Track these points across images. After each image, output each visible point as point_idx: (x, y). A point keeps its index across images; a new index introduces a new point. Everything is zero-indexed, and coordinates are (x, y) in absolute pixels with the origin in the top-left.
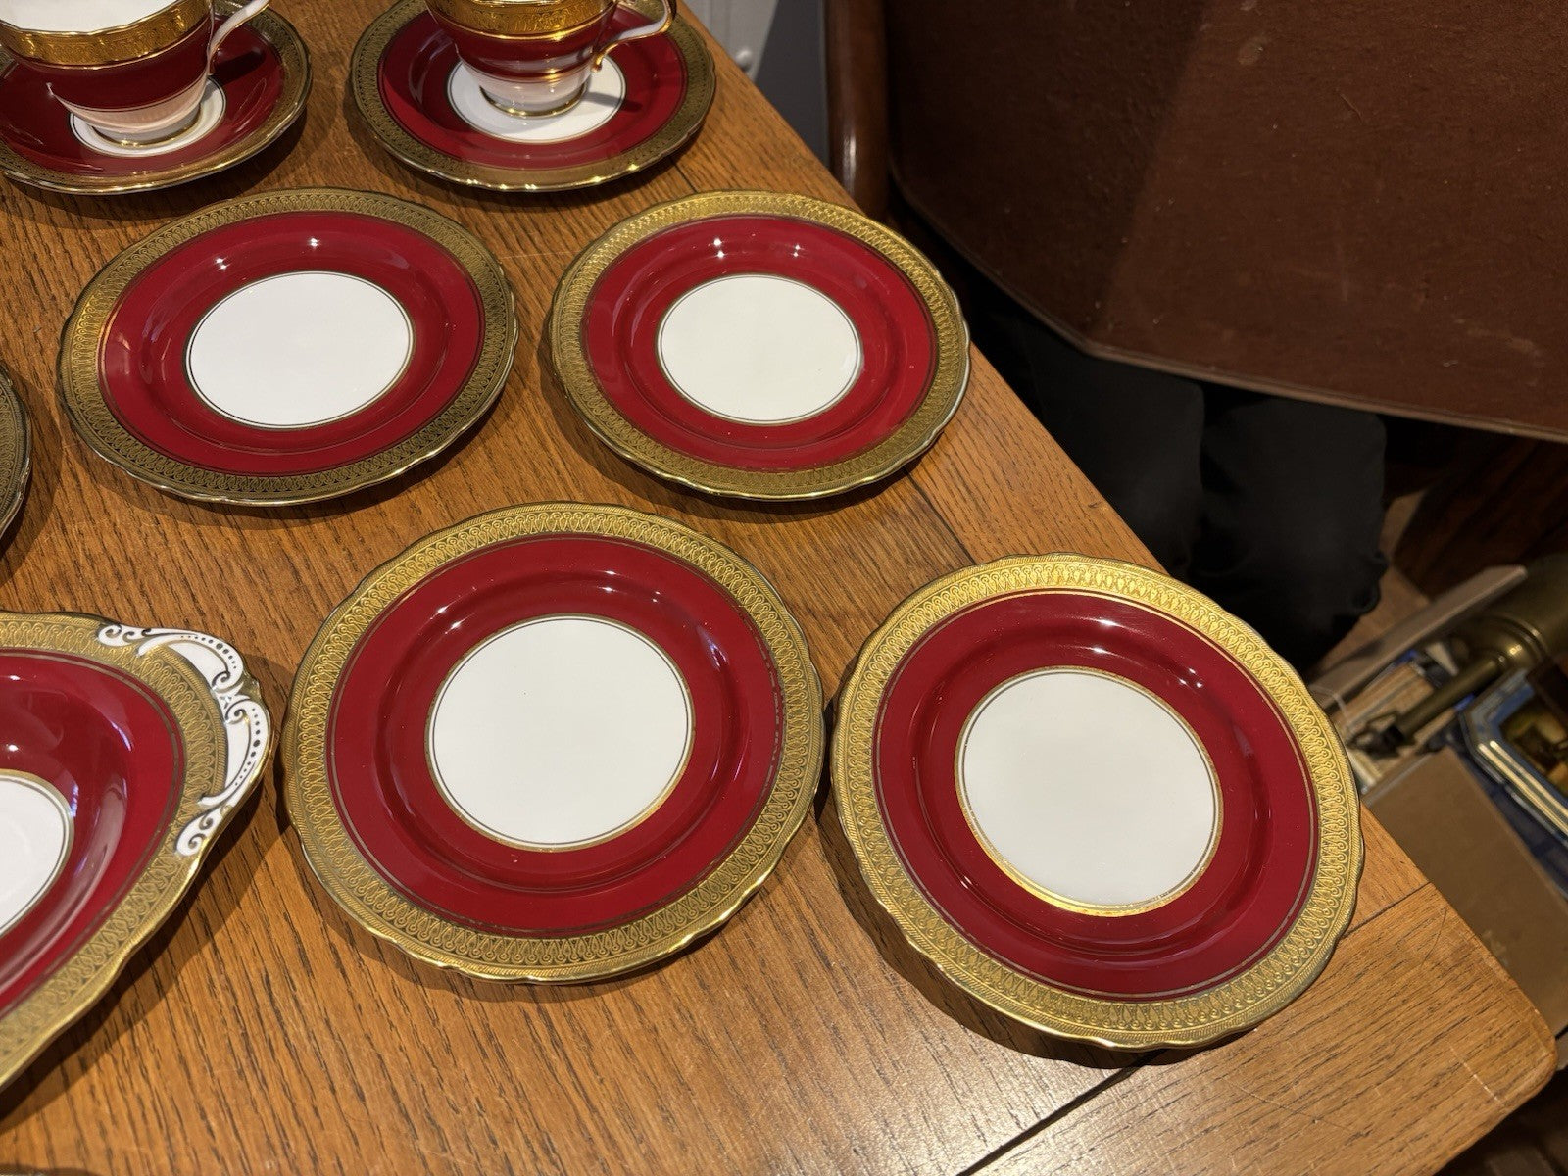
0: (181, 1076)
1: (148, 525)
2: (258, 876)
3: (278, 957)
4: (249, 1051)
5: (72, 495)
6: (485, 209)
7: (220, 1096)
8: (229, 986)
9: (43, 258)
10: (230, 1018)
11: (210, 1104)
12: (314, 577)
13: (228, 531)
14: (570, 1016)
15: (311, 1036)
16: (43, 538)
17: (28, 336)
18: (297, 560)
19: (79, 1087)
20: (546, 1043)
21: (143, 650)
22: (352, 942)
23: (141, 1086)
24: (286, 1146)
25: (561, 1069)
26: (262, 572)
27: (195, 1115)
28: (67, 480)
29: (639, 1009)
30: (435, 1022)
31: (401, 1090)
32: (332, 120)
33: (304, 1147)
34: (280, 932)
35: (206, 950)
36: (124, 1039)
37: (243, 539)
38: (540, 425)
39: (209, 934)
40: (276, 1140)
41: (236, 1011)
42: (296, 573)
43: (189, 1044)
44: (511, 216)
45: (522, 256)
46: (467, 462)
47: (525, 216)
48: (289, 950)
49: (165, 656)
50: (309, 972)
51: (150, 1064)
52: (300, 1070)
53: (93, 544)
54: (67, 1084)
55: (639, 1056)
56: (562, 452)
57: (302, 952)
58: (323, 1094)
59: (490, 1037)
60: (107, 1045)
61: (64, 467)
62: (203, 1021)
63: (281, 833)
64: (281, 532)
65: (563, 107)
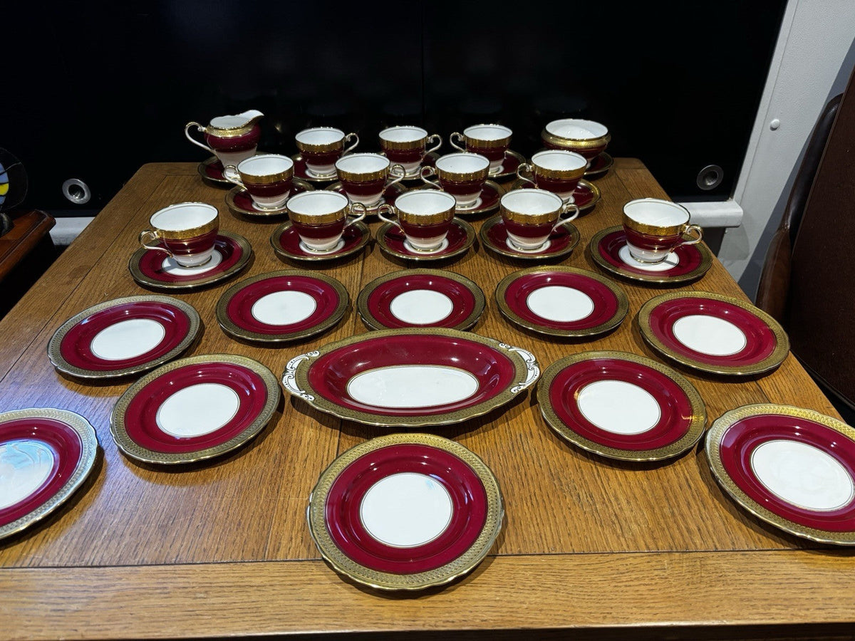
0: (494, 446)
1: (508, 333)
2: (523, 414)
3: (524, 432)
4: (513, 448)
5: (490, 323)
6: (624, 284)
7: (504, 454)
8: (510, 433)
9: (492, 271)
10: (509, 439)
11: (501, 454)
12: (551, 356)
13: (529, 340)
14: (604, 472)
15: (530, 450)
16: (481, 329)
17: (485, 287)
18: (547, 351)
19: (469, 439)
20: (596, 474)
21: (510, 350)
22: (545, 435)
23: (484, 444)
24: (519, 470)
25: (599, 482)
26: (537, 351)
27: (497, 456)
28: (489, 319)
29: (626, 477)
30: (565, 459)
31: (552, 470)
32: (580, 254)
33: (523, 471)
34: (526, 426)
35: (506, 424)
36: (482, 434)
37: (533, 343)
38: (628, 339)
39: (507, 421)
40: (517, 467)
41: (511, 439)
42: (546, 354)
43: (498, 441)
44: (632, 287)
45: (633, 297)
46: (603, 342)
47: (636, 288)
48: (528, 431)
49: (515, 353)
50: (532, 437)
51: (487, 440)
52: (526, 456)
53: (493, 333)
54: (466, 438)
55: (624, 487)
56: (634, 347)
57: (531, 433)
58: (531, 463)
59: (580, 468)
60: (477, 434)
61: (489, 317)
62: (503, 437)
63: (531, 406)
64: (544, 344)
65: (656, 262)
